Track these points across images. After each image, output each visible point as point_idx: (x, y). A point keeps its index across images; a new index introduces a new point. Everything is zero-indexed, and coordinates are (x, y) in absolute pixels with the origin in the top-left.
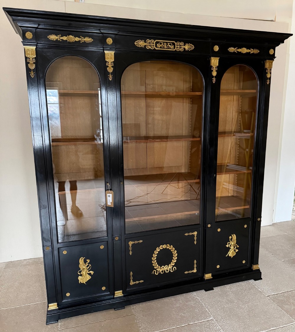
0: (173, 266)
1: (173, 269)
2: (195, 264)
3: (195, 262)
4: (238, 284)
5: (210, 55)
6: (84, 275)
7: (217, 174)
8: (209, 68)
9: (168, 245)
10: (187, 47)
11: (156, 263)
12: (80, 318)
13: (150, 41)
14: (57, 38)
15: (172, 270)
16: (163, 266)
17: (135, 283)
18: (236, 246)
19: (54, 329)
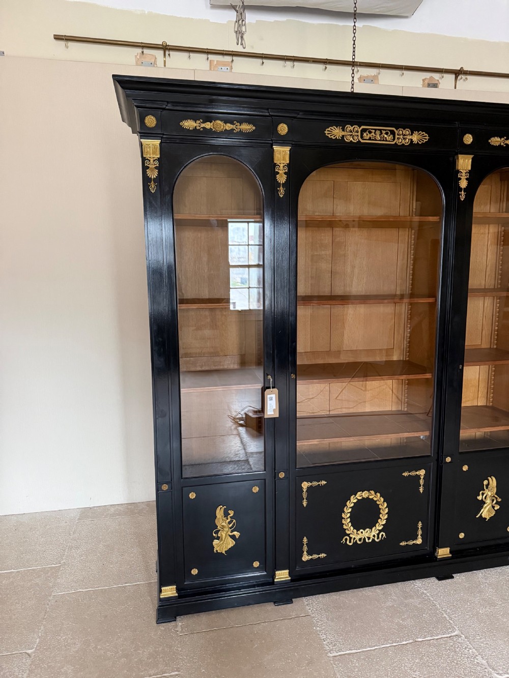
0: (379, 530)
1: (380, 536)
2: (420, 529)
3: (420, 524)
4: (499, 569)
5: (457, 151)
6: (223, 539)
7: (465, 364)
8: (454, 174)
9: (373, 492)
10: (416, 138)
11: (350, 524)
12: (213, 616)
13: (352, 128)
14: (195, 125)
15: (378, 538)
16: (361, 530)
17: (310, 557)
18: (496, 498)
19: (170, 633)
